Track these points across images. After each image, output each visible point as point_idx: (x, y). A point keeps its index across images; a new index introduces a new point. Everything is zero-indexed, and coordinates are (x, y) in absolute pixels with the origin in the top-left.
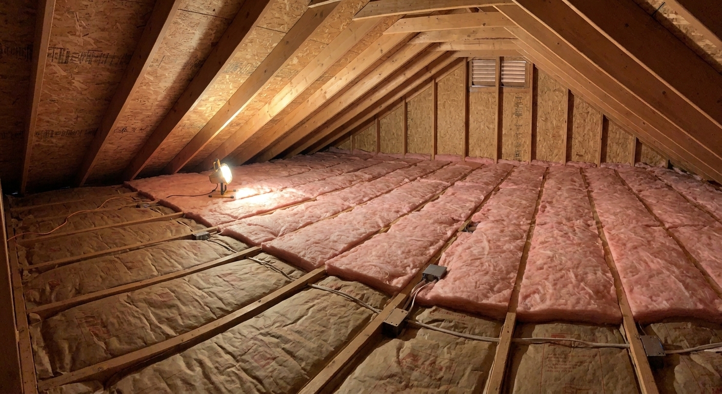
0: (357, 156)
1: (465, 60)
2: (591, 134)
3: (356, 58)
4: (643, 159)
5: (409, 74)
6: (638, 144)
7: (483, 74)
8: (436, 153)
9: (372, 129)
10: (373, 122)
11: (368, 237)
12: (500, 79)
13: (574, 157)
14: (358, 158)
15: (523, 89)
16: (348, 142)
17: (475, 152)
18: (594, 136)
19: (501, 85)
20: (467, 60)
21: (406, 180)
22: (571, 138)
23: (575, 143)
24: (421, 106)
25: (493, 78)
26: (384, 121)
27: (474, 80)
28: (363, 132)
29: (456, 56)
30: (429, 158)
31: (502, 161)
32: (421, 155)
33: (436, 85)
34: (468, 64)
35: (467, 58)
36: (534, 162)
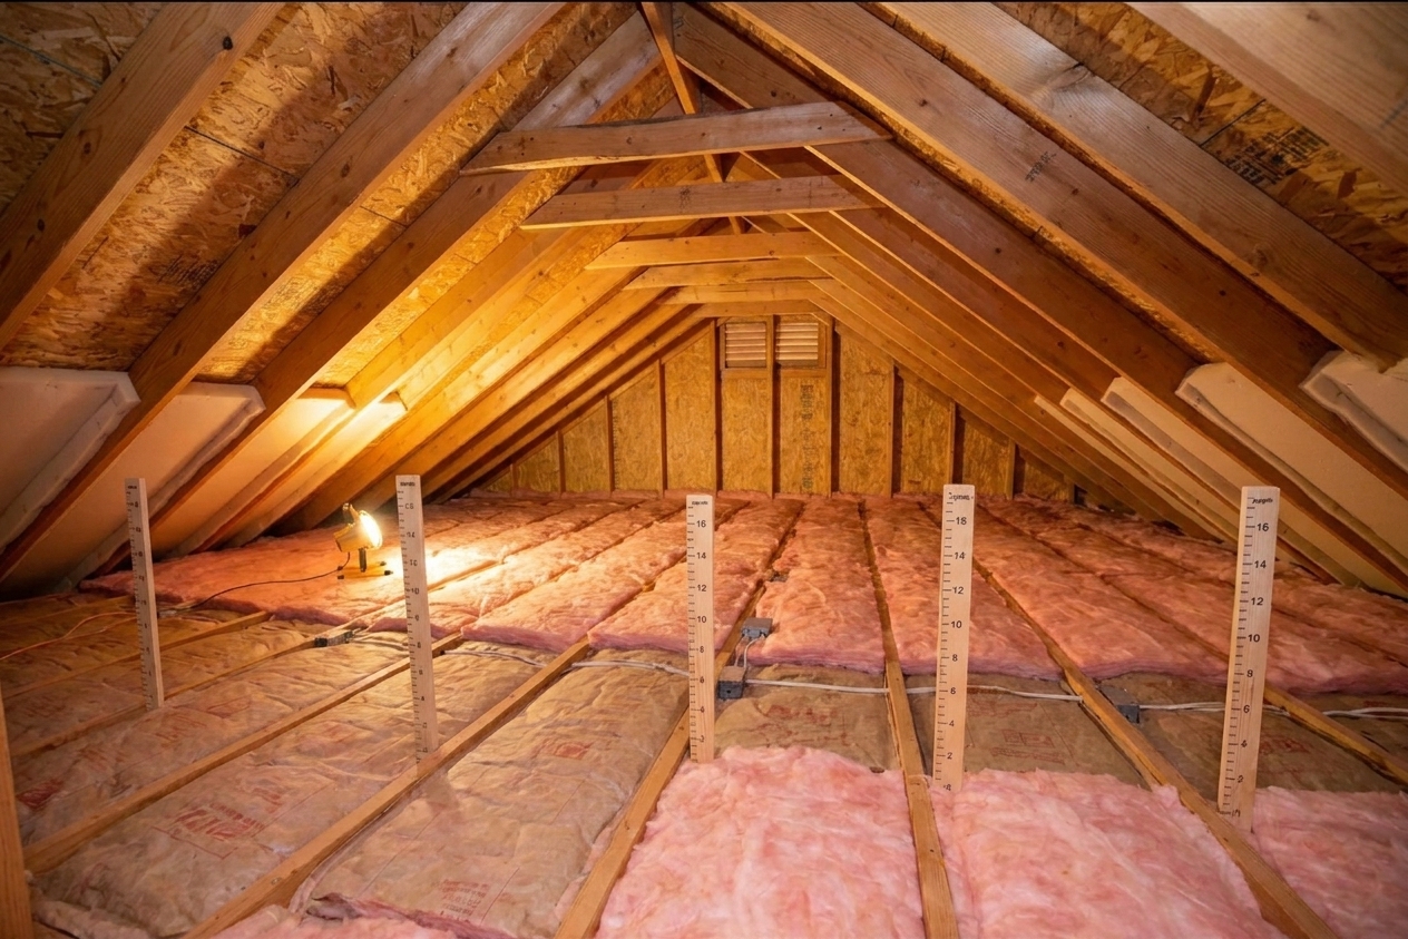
0: (526, 500)
1: (713, 323)
2: (934, 446)
3: (535, 315)
4: (1027, 488)
5: (622, 346)
6: (1019, 461)
7: (746, 345)
8: (665, 486)
9: (549, 451)
10: (552, 437)
11: (631, 598)
12: (775, 354)
13: (905, 487)
14: (529, 503)
15: (814, 372)
16: (507, 476)
17: (734, 482)
18: (940, 451)
19: (777, 366)
20: (716, 323)
21: (639, 526)
22: (900, 452)
23: (907, 461)
24: (636, 405)
25: (763, 355)
26: (570, 434)
27: (729, 359)
28: (531, 457)
29: (698, 316)
30: (654, 496)
31: (780, 496)
32: (642, 491)
33: (662, 368)
34: (717, 330)
35: (716, 319)
36: (838, 496)
